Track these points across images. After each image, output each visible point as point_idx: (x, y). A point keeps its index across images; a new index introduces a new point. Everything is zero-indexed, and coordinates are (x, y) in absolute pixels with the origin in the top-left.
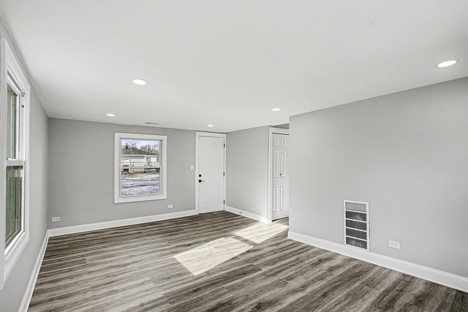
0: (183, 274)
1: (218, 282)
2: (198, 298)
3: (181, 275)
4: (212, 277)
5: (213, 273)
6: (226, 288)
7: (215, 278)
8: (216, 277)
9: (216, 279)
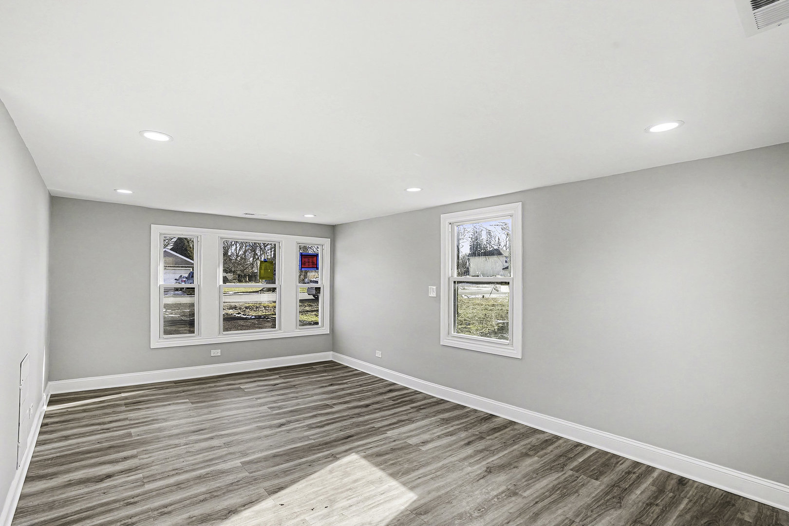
0: (374, 456)
1: (320, 445)
2: (345, 431)
3: (379, 455)
4: (328, 452)
5: (326, 457)
6: (311, 439)
7: (324, 450)
8: (322, 452)
9: (323, 448)
